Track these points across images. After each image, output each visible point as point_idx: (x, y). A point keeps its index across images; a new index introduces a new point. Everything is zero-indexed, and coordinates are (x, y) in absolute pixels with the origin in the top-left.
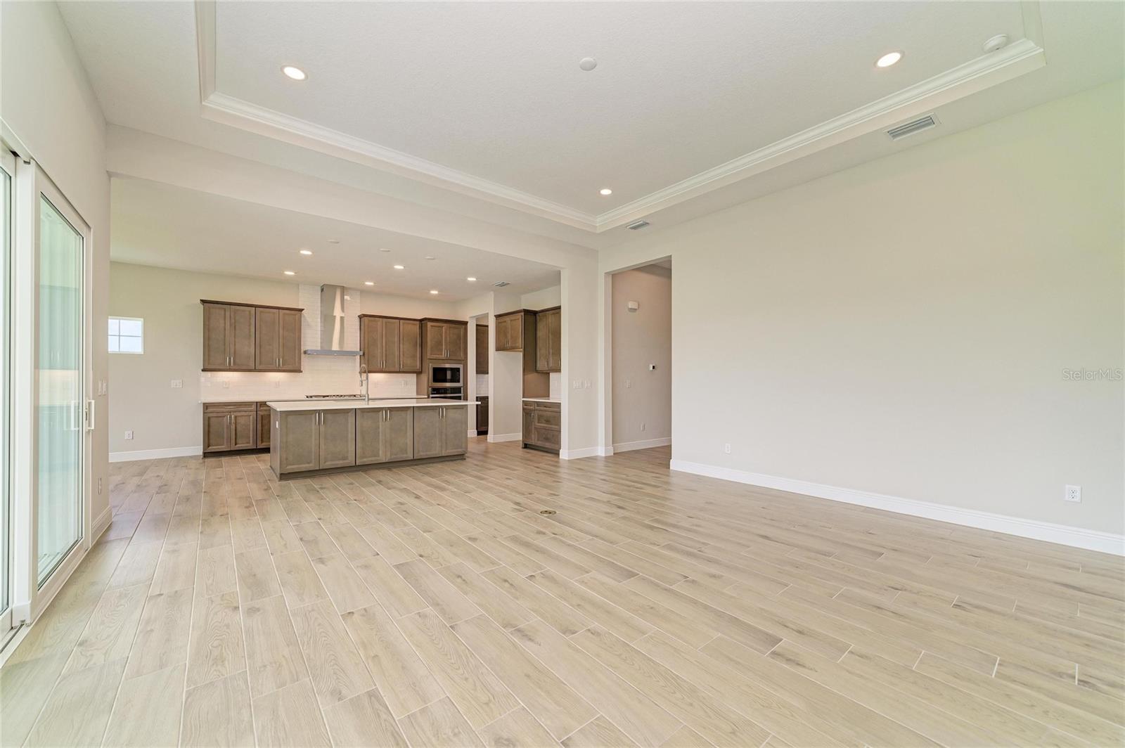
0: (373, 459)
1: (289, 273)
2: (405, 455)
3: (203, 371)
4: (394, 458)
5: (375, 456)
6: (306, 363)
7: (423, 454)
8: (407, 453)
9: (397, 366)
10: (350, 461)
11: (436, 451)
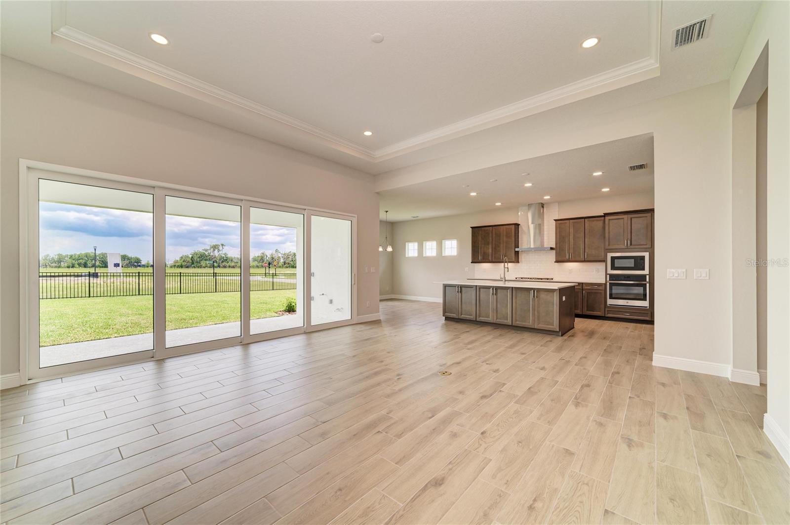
0: (486, 319)
1: (498, 204)
2: (506, 321)
3: (472, 263)
4: (499, 321)
5: (487, 317)
6: (522, 257)
7: (518, 323)
8: (507, 320)
9: (582, 257)
10: (472, 317)
11: (530, 323)
